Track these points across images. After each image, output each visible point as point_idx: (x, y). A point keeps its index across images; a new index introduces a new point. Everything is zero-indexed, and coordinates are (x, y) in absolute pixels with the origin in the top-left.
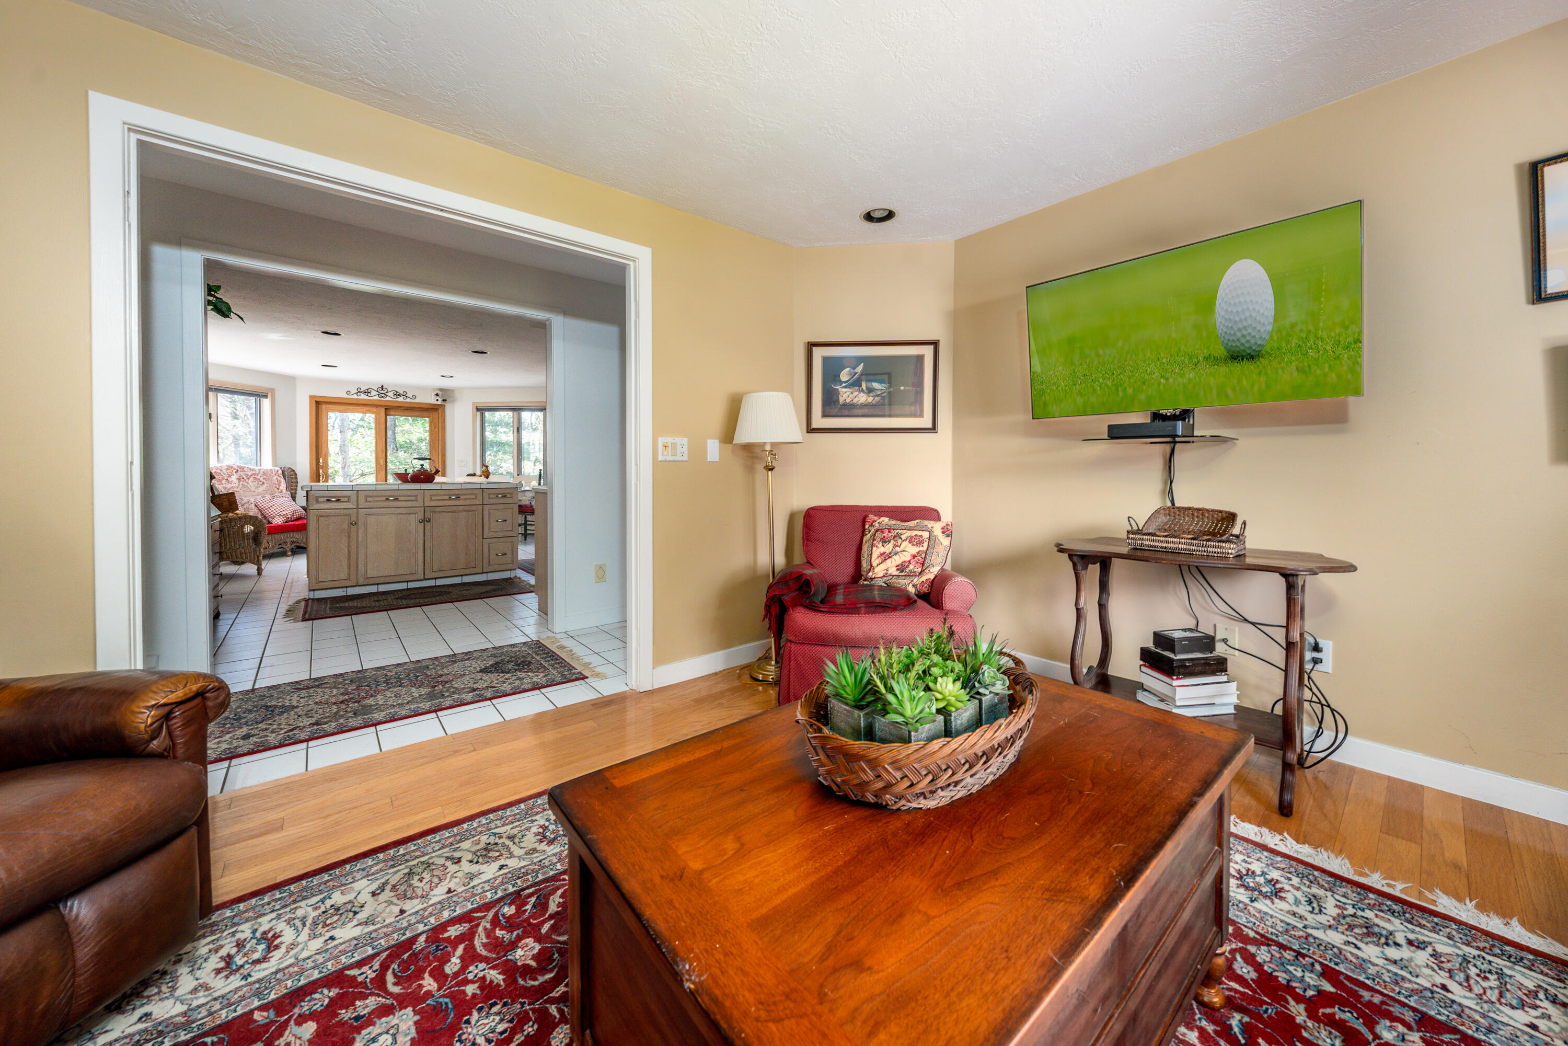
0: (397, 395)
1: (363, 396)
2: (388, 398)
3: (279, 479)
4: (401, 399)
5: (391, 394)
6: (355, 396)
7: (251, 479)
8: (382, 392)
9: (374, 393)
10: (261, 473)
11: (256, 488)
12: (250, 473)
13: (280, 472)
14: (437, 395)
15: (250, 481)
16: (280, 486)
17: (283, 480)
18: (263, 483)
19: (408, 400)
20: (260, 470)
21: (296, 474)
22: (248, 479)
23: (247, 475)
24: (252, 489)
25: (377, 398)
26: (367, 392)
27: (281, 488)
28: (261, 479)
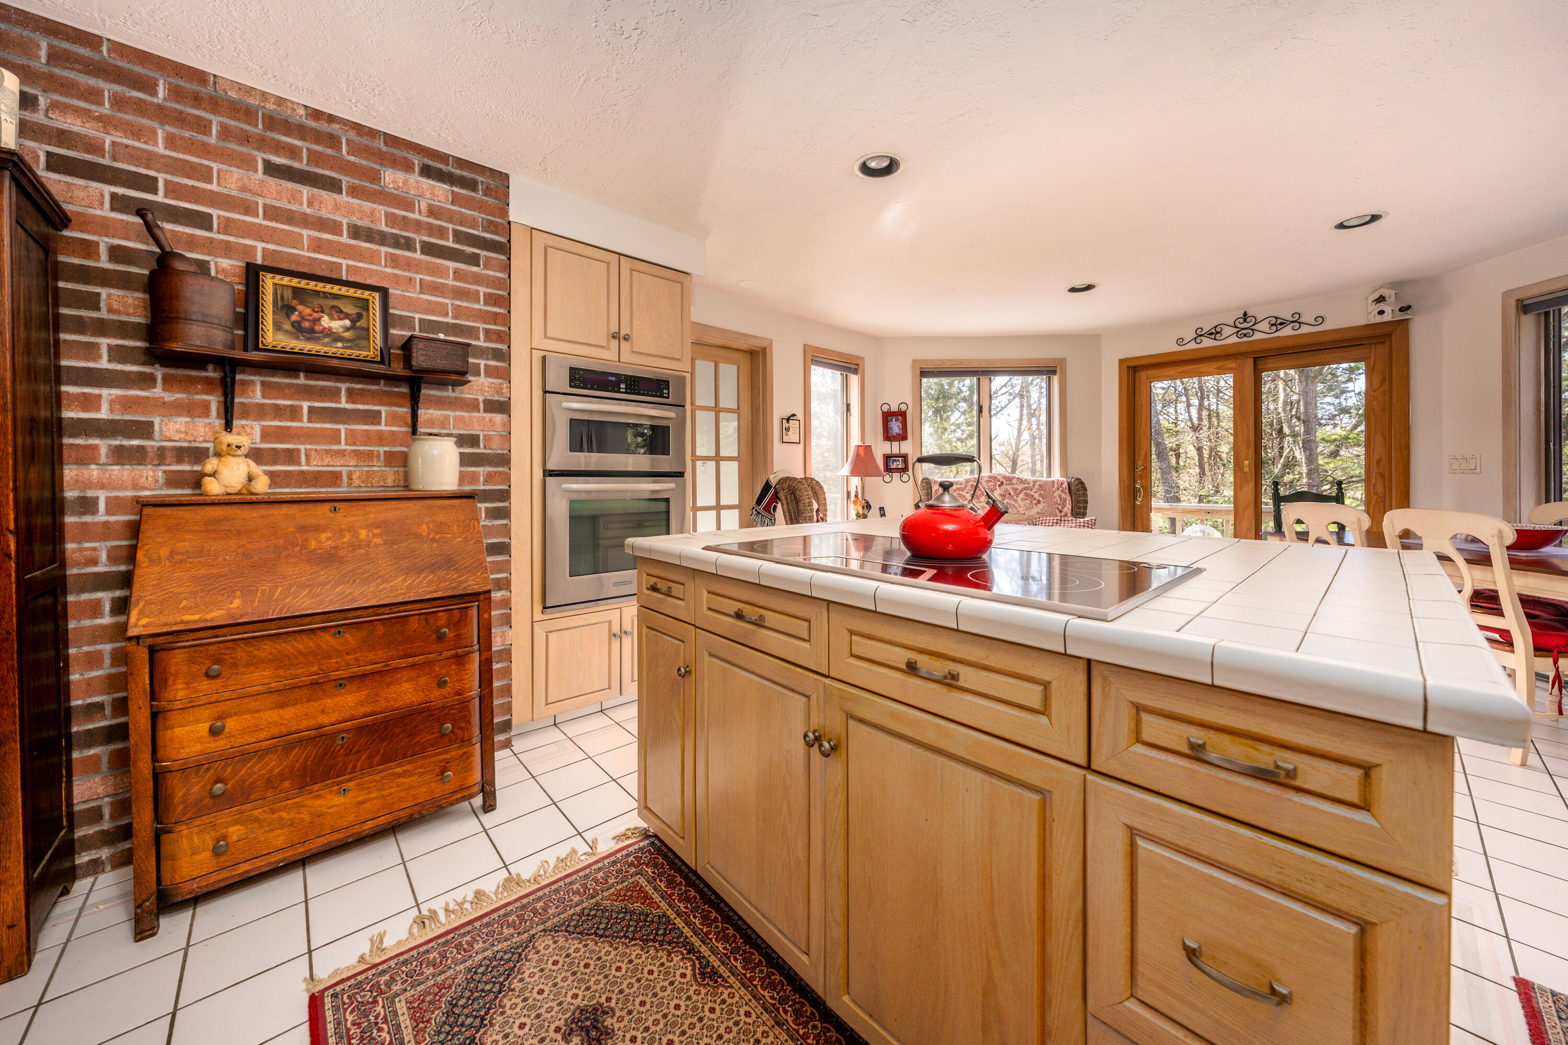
0: (1277, 323)
1: (1207, 343)
2: (1258, 336)
3: (1063, 495)
4: (1287, 331)
5: (1264, 326)
6: (1193, 346)
7: (1022, 496)
8: (1245, 325)
9: (1227, 331)
10: (1037, 486)
11: (1028, 509)
12: (1020, 487)
13: (1065, 485)
14: (1381, 299)
15: (1019, 499)
16: (1063, 507)
17: (1068, 498)
18: (1039, 502)
19: (1305, 329)
20: (1035, 482)
21: (1085, 489)
22: (1017, 495)
23: (1015, 490)
24: (1021, 510)
25: (1234, 339)
26: (1215, 333)
27: (1065, 510)
28: (1036, 496)
